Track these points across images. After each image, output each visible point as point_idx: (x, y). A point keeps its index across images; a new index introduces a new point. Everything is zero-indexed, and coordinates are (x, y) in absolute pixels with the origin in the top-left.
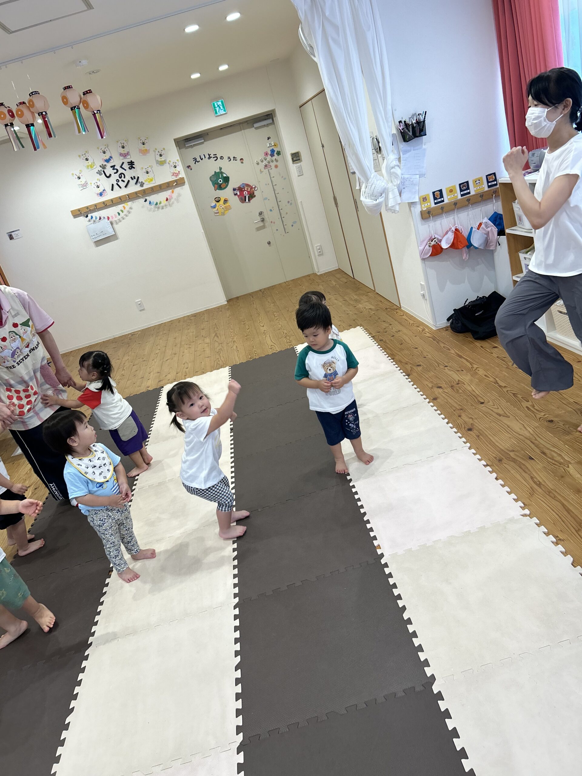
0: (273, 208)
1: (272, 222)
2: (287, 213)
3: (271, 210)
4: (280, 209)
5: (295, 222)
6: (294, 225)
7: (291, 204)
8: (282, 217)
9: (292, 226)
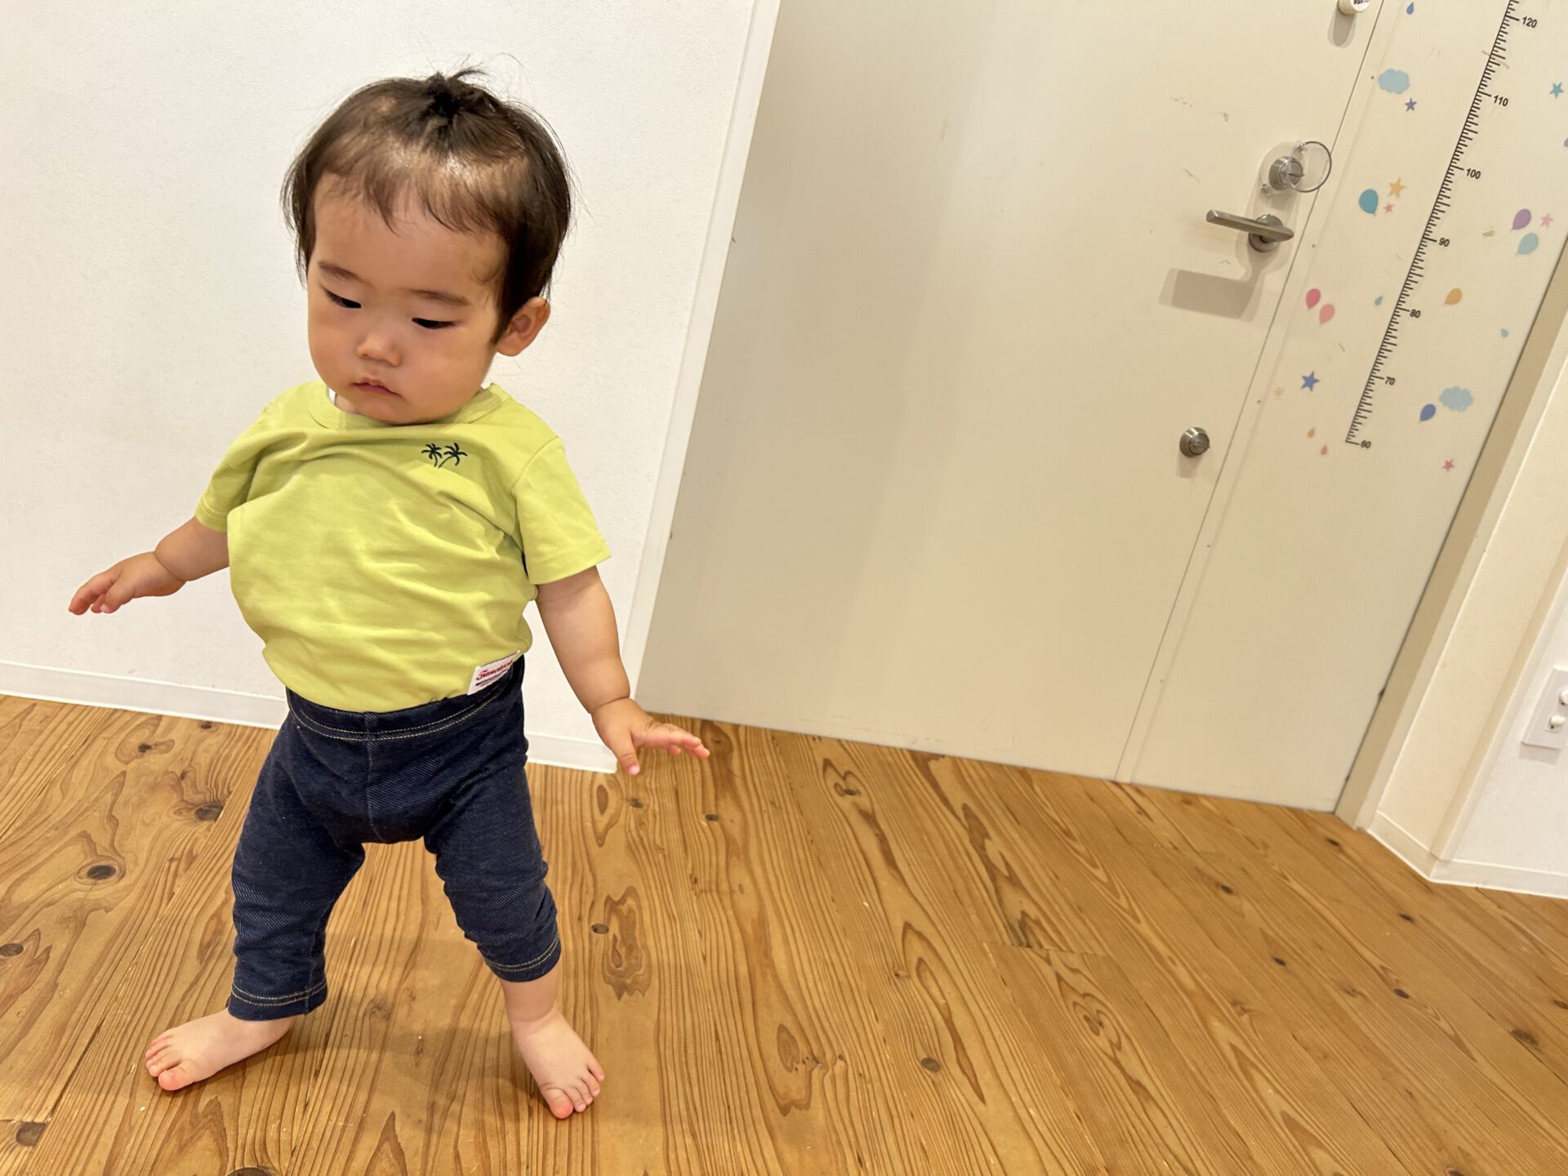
0: (1396, 189)
1: (1313, 297)
2: (1454, 297)
3: (1369, 201)
4: (1437, 233)
5: (1458, 398)
6: (1442, 411)
7: (1529, 245)
8: (1410, 303)
9: (1428, 412)
